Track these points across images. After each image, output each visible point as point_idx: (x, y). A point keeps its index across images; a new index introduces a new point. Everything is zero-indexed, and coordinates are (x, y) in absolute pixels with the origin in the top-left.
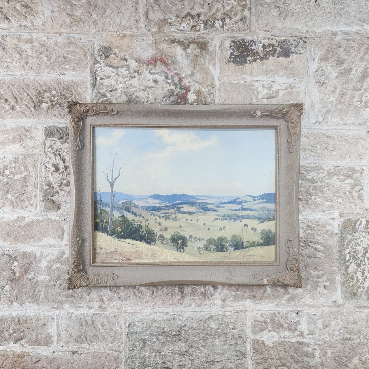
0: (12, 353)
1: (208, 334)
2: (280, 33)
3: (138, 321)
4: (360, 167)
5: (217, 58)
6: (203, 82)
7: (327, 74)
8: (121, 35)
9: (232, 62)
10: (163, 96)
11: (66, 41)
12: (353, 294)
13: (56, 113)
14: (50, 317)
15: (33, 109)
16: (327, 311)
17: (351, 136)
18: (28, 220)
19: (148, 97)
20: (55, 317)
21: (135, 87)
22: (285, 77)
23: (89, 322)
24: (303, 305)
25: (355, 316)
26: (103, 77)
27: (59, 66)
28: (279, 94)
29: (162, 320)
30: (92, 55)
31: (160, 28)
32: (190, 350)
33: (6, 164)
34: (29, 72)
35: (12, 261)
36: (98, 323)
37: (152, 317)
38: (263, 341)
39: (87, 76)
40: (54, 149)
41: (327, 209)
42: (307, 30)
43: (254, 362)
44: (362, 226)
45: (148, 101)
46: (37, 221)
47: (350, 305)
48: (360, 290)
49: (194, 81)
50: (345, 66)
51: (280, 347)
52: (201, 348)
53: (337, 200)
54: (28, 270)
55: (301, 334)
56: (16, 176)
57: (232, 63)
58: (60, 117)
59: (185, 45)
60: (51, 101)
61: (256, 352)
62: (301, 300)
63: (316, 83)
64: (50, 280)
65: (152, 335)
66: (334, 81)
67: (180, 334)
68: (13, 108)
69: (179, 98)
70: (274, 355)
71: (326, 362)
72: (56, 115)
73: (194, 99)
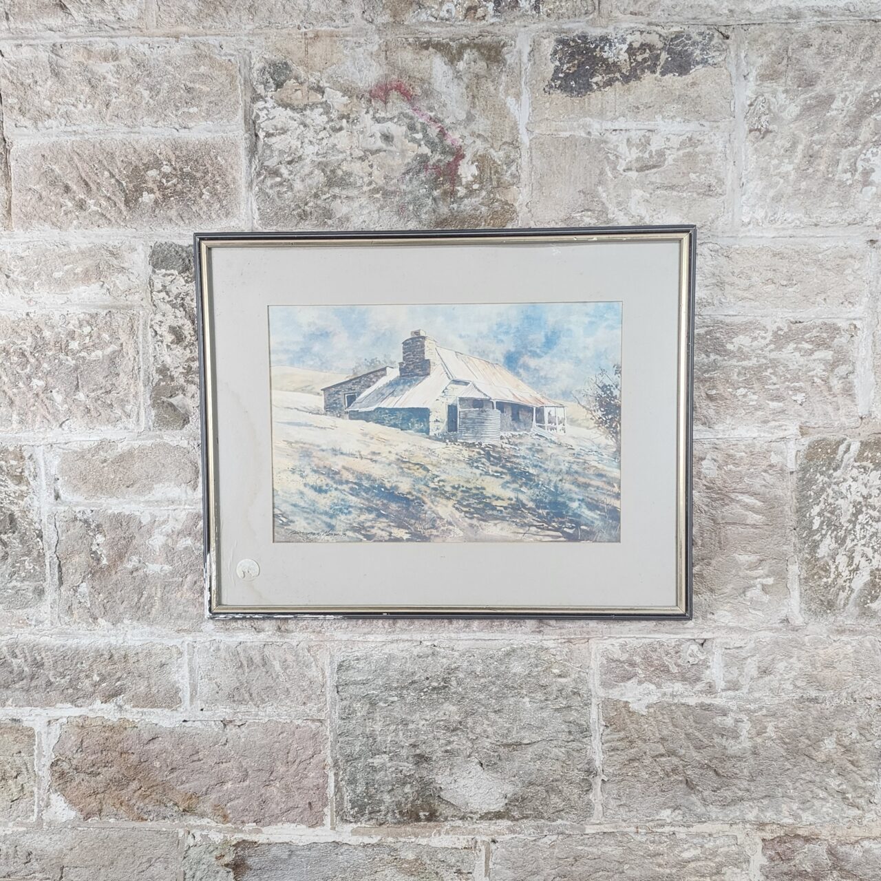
0: (100, 723)
1: (506, 686)
2: (667, 18)
3: (358, 659)
4: (849, 322)
5: (523, 79)
6: (494, 137)
7: (776, 110)
8: (310, 35)
9: (558, 88)
10: (403, 171)
11: (189, 53)
12: (826, 604)
13: (173, 213)
14: (174, 650)
15: (122, 207)
16: (768, 639)
17: (828, 252)
18: (122, 448)
19: (370, 175)
20: (185, 648)
21: (341, 152)
22: (678, 119)
23: (255, 661)
24: (715, 628)
25: (830, 650)
26: (271, 131)
27: (177, 110)
28: (665, 160)
29: (408, 657)
30: (247, 81)
31: (395, 16)
32: (470, 721)
33: (71, 327)
34: (111, 124)
35: (91, 534)
36: (274, 663)
37: (387, 651)
38: (627, 702)
39: (237, 132)
40: (170, 294)
41: (771, 418)
42: (730, 8)
43: (607, 747)
44: (852, 455)
45: (370, 183)
46: (142, 450)
47: (818, 628)
48: (843, 595)
49: (473, 134)
50: (819, 88)
51: (663, 714)
52: (492, 716)
53: (794, 398)
54: (126, 553)
55: (710, 689)
56: (93, 354)
57: (559, 91)
58: (182, 223)
59: (451, 52)
60: (161, 187)
61: (611, 725)
62: (709, 616)
63: (751, 131)
64: (171, 573)
65: (388, 688)
66: (791, 125)
67: (446, 687)
68: (81, 205)
69: (439, 174)
70: (650, 733)
71: (763, 746)
72: (174, 219)
73: (473, 176)
